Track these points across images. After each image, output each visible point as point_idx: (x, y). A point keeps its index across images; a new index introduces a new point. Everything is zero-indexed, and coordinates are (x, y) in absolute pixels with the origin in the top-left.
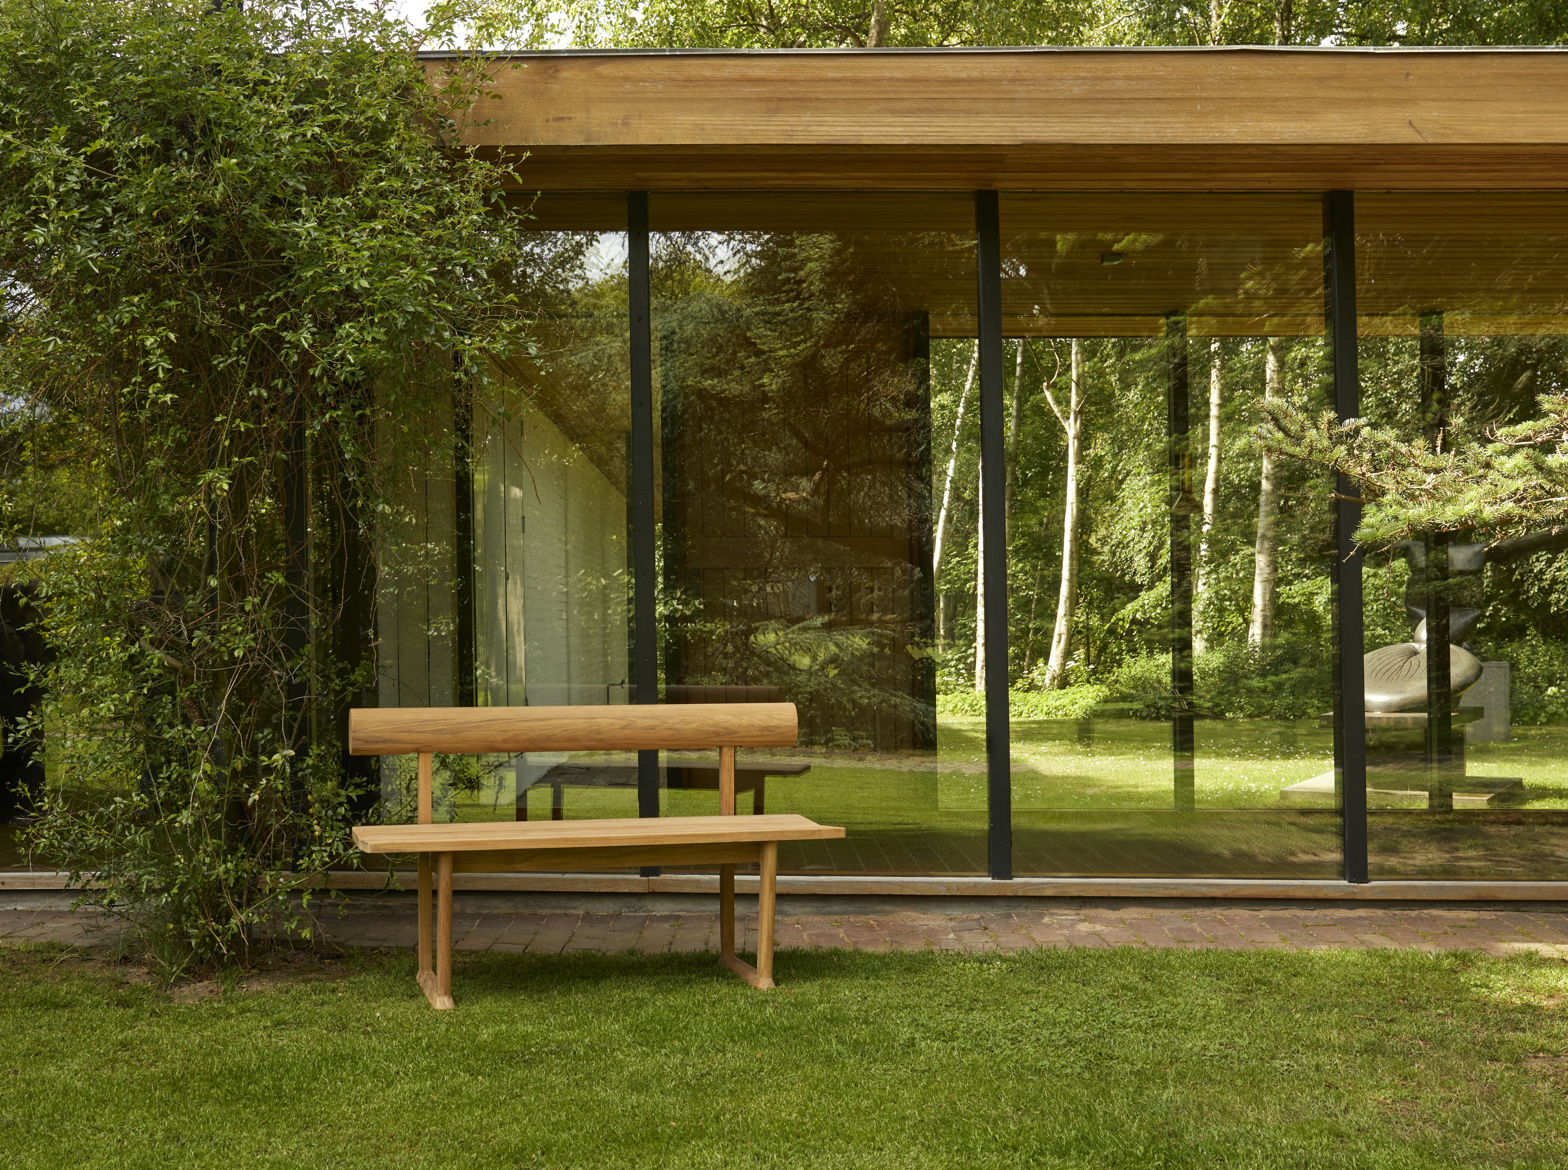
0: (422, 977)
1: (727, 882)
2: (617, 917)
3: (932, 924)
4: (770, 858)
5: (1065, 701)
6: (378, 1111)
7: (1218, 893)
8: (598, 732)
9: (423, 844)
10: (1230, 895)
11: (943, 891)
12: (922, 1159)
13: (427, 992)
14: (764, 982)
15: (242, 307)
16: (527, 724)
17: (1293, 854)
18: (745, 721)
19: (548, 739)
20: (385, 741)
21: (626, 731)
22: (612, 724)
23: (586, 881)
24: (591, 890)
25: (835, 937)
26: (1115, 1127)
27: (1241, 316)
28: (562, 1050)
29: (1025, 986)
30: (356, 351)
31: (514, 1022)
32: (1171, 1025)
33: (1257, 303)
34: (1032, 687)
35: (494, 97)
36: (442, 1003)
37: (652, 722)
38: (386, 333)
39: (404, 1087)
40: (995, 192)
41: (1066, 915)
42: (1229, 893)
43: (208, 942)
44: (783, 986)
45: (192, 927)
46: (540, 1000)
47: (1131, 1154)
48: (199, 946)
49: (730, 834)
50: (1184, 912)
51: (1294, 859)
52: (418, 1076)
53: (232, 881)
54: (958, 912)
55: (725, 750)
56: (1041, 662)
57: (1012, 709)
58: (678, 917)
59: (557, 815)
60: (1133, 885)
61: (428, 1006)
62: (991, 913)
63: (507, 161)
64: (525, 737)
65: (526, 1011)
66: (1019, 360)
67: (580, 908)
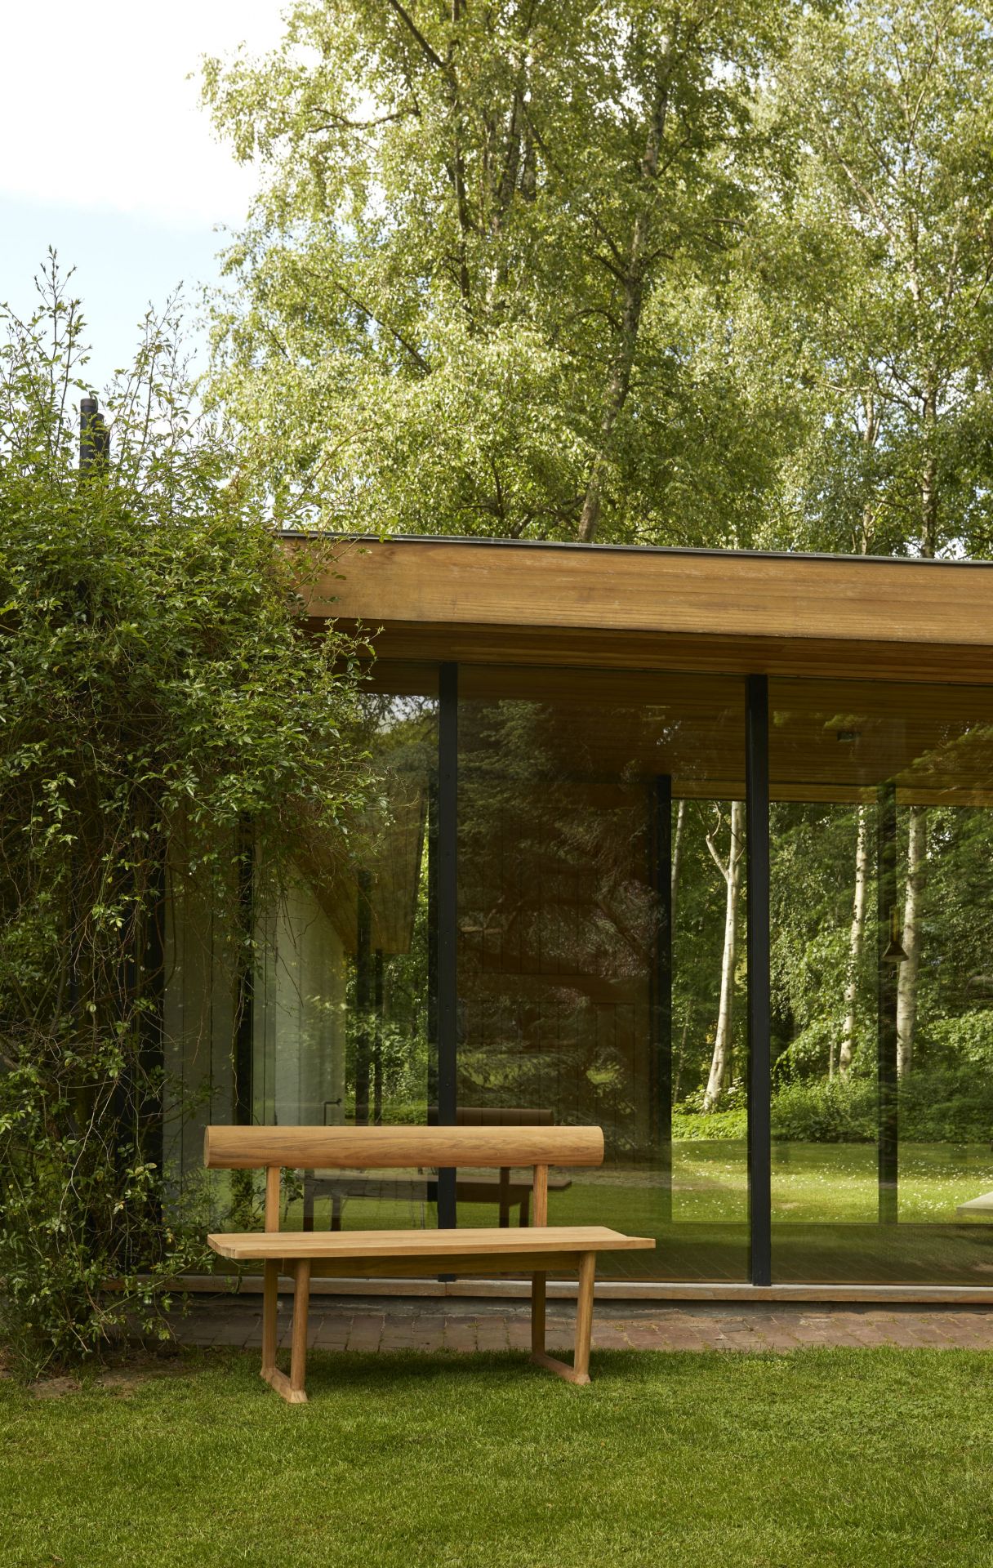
0: (268, 1373)
1: (539, 1287)
2: (417, 1318)
3: (703, 1326)
4: (590, 1266)
5: (725, 1123)
6: (275, 1497)
7: (950, 1299)
8: (430, 1151)
9: (286, 1251)
10: (961, 1301)
11: (710, 1296)
12: (779, 1534)
13: (277, 1388)
14: (582, 1379)
15: (130, 758)
16: (367, 1142)
17: (977, 1265)
18: (559, 1142)
19: (385, 1155)
20: (239, 1156)
21: (454, 1150)
22: (442, 1144)
23: (388, 1285)
24: (393, 1293)
25: (620, 1339)
26: (935, 1504)
27: (932, 788)
28: (425, 1440)
29: (811, 1381)
30: (238, 801)
31: (368, 1415)
32: (950, 1415)
33: (946, 778)
34: (690, 1111)
35: (339, 577)
36: (297, 1397)
37: (477, 1142)
38: (263, 785)
39: (291, 1476)
40: (764, 678)
41: (820, 1319)
42: (959, 1299)
43: (69, 1340)
44: (598, 1381)
45: (52, 1326)
46: (383, 1395)
47: (958, 1529)
48: (60, 1343)
49: (557, 1244)
50: (920, 1315)
51: (977, 1269)
52: (300, 1463)
53: (92, 1284)
54: (723, 1315)
55: (540, 1168)
56: (700, 1087)
57: (674, 1130)
58: (473, 1319)
59: (336, 1225)
60: (877, 1291)
61: (283, 1400)
62: (753, 1317)
63: (363, 634)
64: (365, 1154)
65: (374, 1404)
66: (680, 814)
67: (381, 1310)
